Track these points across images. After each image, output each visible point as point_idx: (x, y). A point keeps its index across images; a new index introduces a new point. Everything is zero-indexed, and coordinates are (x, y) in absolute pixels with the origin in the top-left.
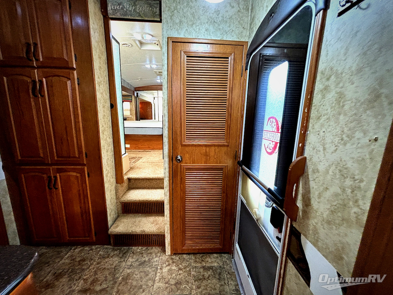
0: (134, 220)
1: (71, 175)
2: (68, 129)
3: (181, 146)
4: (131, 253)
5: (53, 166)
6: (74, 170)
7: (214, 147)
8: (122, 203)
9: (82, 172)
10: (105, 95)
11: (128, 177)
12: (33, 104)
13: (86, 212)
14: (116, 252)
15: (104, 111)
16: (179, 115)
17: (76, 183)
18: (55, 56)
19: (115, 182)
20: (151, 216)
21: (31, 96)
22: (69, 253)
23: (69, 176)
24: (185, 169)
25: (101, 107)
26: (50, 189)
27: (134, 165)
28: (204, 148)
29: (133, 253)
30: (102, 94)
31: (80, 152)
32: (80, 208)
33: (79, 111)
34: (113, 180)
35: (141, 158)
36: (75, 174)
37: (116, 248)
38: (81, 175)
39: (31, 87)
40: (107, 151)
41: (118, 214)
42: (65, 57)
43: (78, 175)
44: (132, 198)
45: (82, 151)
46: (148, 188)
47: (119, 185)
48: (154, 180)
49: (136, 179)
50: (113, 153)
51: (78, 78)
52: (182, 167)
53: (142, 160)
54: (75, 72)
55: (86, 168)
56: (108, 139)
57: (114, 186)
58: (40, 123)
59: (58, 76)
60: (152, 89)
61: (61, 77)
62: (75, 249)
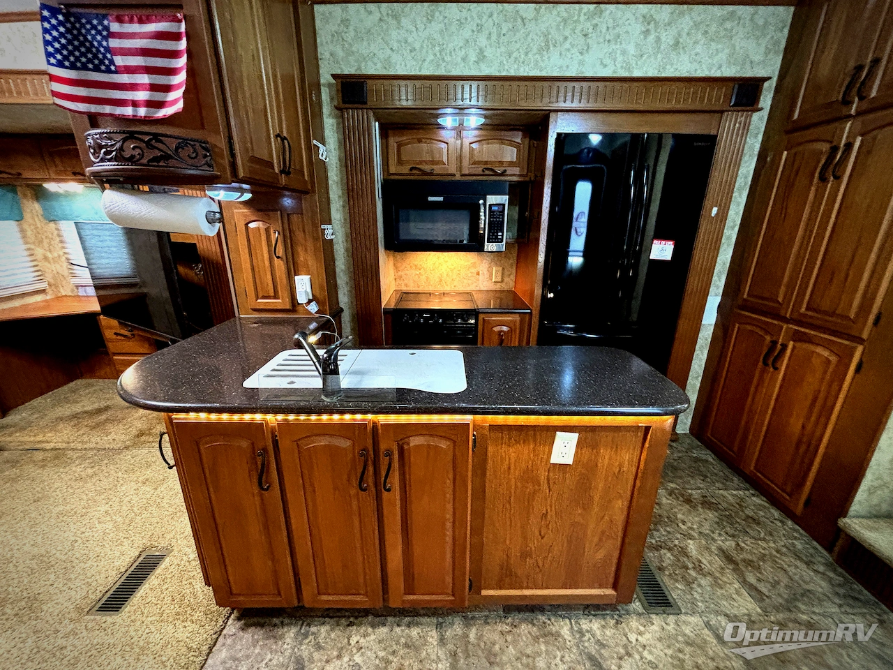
1: (816, 353)
5: (791, 323)
6: (828, 345)
9: (845, 356)
12: (811, 196)
13: (810, 442)
14: (831, 574)
21: (816, 181)
22: (741, 493)
23: (813, 353)
26: (765, 364)
31: (864, 308)
32: (803, 427)
36: (826, 353)
37: (839, 569)
38: (840, 361)
39: (822, 162)
45: (870, 307)
55: (860, 349)
58: (807, 235)
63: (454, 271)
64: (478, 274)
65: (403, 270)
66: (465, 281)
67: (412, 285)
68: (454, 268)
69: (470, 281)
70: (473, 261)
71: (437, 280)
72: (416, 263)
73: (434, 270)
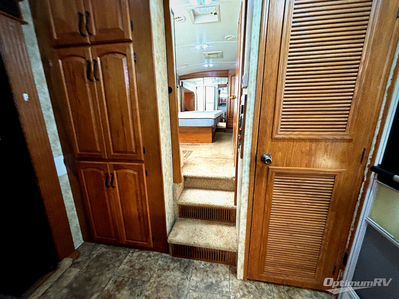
0: (194, 227)
1: (128, 173)
2: (124, 119)
3: (272, 141)
4: (194, 268)
5: (110, 162)
6: (130, 167)
7: (326, 142)
8: (180, 205)
9: (140, 170)
10: (163, 75)
11: (184, 175)
12: (88, 90)
13: (143, 215)
14: (176, 265)
15: (163, 97)
16: (273, 94)
17: (133, 182)
18: (109, 27)
19: (173, 182)
20: (213, 224)
21: (87, 80)
22: (128, 257)
23: (126, 173)
24: (274, 174)
25: (160, 90)
26: (108, 187)
27: (186, 160)
28: (308, 144)
29: (196, 269)
30: (160, 73)
31: (137, 147)
32: (138, 210)
33: (136, 96)
34: (171, 179)
35: (192, 152)
36: (131, 172)
37: (176, 258)
38: (139, 173)
39: (85, 70)
40: (166, 146)
41: (175, 217)
42: (121, 27)
43: (136, 173)
44: (190, 201)
45: (140, 146)
46: (206, 189)
47: (176, 184)
48: (213, 180)
49: (192, 178)
50: (171, 148)
51: (134, 54)
52: (270, 171)
53: (193, 155)
54: (131, 46)
55: (144, 165)
56: (166, 131)
57: (171, 186)
58: (96, 112)
59: (114, 53)
60: (198, 76)
61: (116, 54)
62: (133, 253)
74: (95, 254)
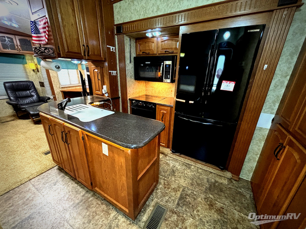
63: (164, 89)
64: (172, 91)
65: (148, 87)
66: (167, 93)
67: (150, 93)
68: (164, 88)
69: (169, 94)
70: (171, 86)
71: (158, 92)
72: (152, 85)
73: (157, 88)
74: (242, 190)
